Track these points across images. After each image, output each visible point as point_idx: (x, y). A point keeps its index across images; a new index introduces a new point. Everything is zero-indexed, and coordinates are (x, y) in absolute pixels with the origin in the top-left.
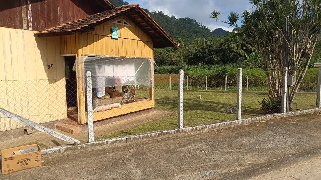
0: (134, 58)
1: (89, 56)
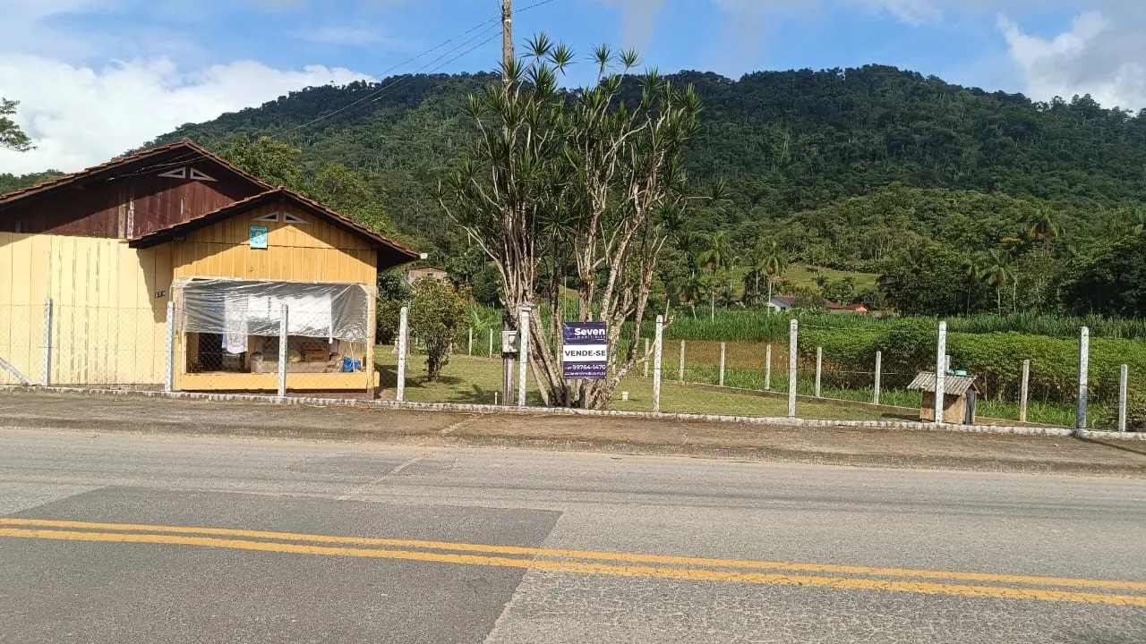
1: (193, 280)
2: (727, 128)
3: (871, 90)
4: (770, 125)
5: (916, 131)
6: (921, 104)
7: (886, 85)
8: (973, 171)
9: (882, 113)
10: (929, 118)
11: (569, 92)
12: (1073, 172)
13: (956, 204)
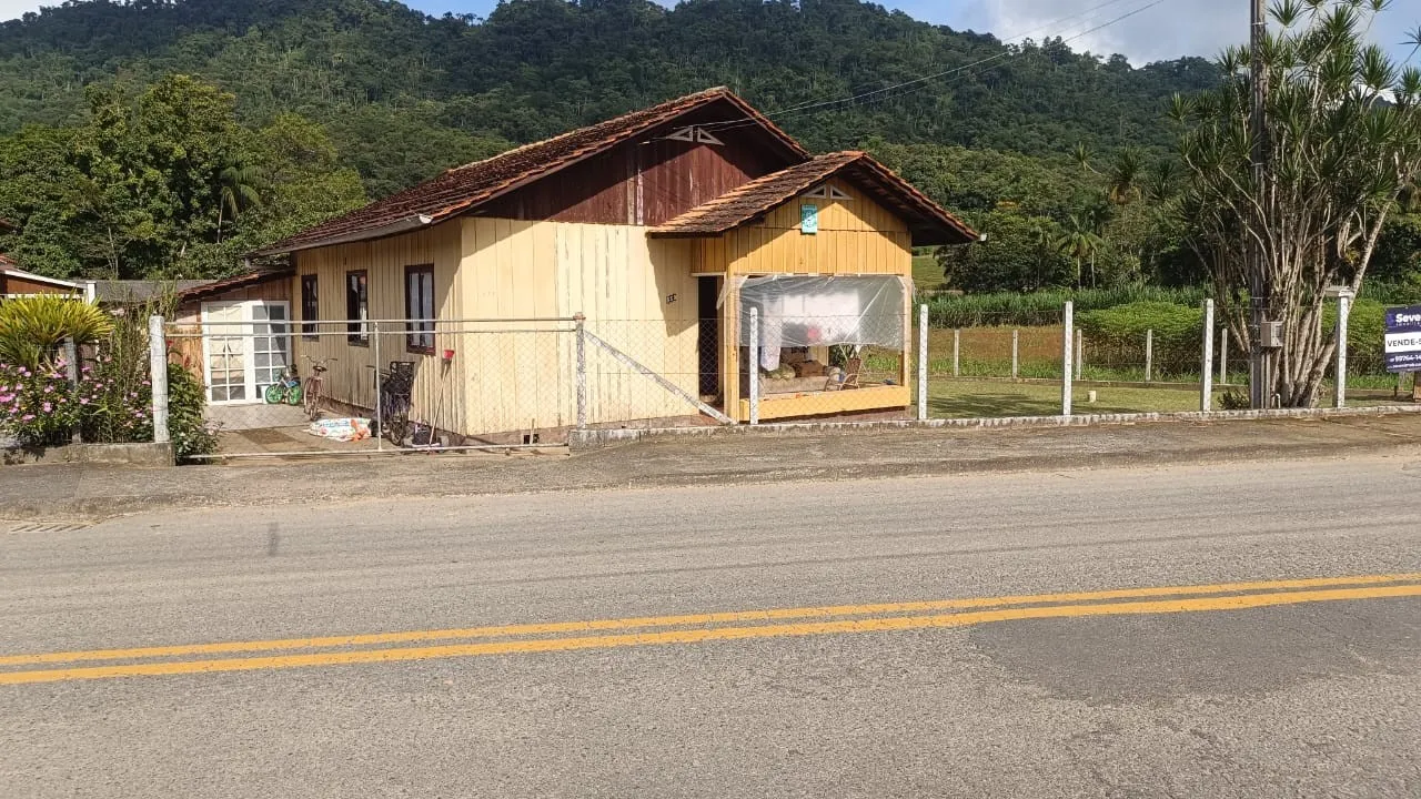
0: (856, 277)
1: (750, 277)
2: (665, 70)
3: (831, 25)
4: (717, 66)
5: (887, 76)
6: (888, 43)
7: (847, 19)
8: (948, 124)
9: (845, 53)
10: (898, 60)
11: (456, 18)
12: (1051, 125)
13: (945, 163)
